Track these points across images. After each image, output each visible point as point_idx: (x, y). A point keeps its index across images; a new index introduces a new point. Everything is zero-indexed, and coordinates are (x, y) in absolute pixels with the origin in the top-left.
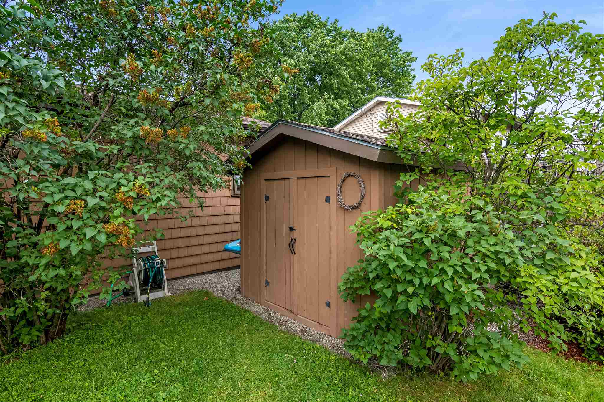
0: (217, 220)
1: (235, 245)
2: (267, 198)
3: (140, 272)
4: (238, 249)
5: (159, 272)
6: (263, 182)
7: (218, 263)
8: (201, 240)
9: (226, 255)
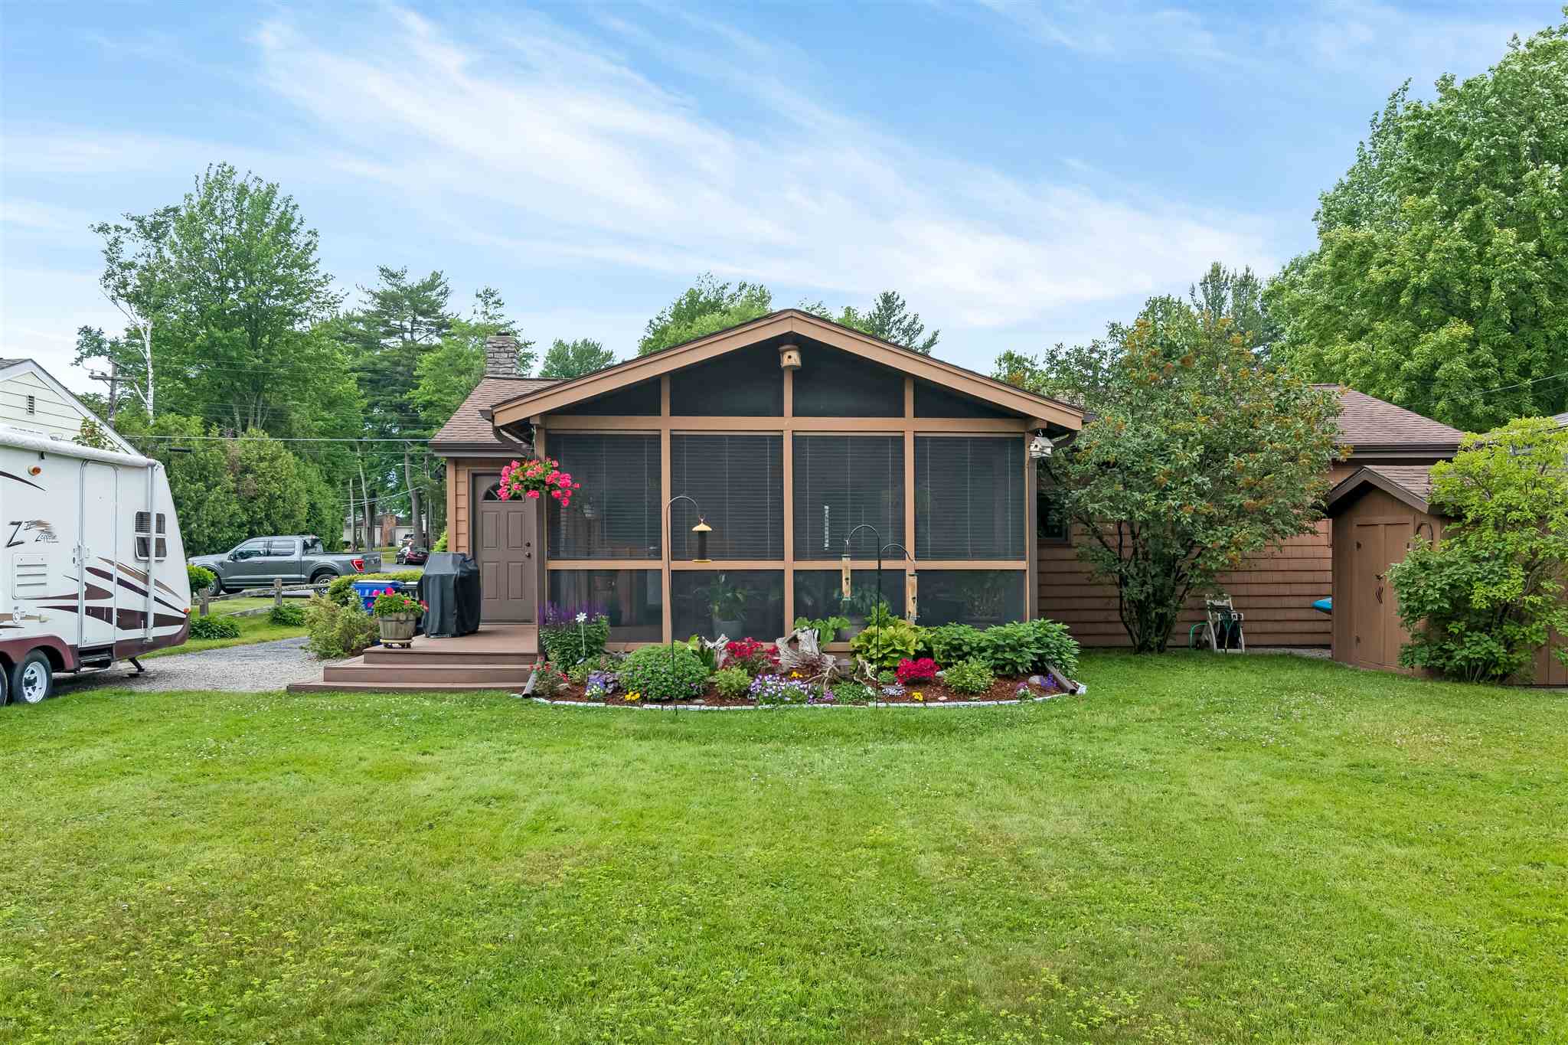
0: (1308, 577)
1: (1327, 602)
2: (1359, 546)
3: (1215, 626)
4: (1330, 607)
5: (1235, 628)
6: (1355, 526)
7: (1309, 636)
8: (1286, 602)
9: (1314, 615)
